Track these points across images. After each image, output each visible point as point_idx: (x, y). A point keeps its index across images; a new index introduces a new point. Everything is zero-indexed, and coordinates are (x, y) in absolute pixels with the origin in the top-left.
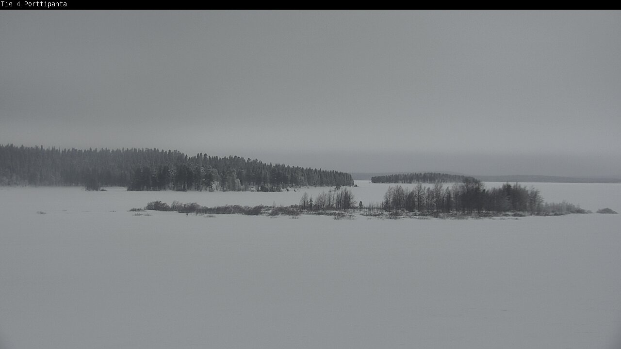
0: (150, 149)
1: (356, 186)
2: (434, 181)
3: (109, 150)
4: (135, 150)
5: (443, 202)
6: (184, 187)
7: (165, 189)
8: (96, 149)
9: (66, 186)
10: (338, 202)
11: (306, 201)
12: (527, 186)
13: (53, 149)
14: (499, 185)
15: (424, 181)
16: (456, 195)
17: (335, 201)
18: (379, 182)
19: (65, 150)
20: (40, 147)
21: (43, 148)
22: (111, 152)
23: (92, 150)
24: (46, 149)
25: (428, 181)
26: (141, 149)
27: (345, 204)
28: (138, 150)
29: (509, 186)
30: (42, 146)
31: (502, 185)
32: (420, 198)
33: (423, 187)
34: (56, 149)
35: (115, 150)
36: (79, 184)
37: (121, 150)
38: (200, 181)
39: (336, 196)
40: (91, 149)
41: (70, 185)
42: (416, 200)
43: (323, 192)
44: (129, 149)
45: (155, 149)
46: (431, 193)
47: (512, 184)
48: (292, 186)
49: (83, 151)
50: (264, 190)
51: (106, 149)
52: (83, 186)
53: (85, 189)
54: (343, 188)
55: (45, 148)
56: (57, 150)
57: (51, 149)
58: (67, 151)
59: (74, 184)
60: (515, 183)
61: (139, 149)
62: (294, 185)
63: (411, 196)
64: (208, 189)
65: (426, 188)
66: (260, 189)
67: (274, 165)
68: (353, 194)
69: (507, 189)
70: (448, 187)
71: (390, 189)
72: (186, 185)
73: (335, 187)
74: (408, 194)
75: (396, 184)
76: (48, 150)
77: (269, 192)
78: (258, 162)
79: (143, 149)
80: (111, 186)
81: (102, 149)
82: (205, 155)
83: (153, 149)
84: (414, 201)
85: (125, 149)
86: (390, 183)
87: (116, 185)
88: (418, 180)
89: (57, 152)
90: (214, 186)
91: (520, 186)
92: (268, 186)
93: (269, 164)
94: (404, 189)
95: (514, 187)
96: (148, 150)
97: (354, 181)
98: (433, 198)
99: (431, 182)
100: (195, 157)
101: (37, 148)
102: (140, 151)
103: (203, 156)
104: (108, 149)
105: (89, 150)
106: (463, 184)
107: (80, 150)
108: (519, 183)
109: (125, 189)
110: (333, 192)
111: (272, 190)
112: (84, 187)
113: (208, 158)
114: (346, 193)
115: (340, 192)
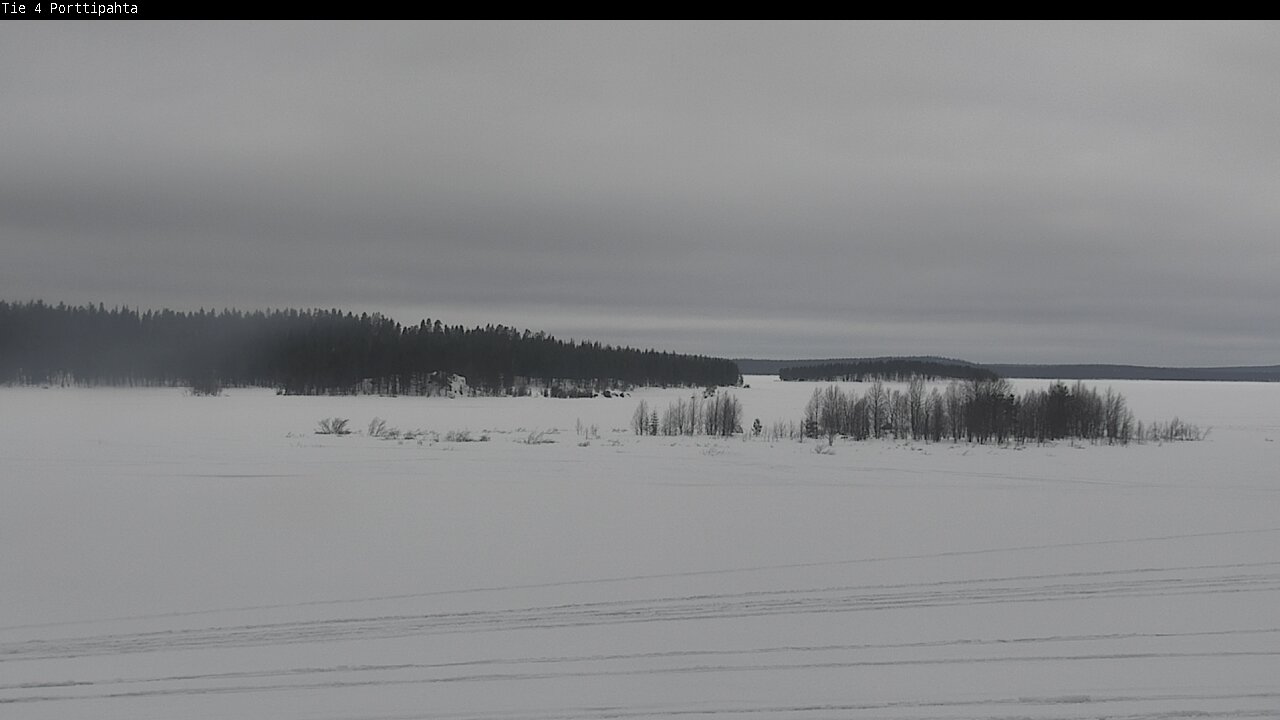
0: (324, 310)
1: (748, 386)
2: (909, 376)
3: (240, 312)
4: (294, 312)
5: (927, 420)
6: (394, 387)
7: (354, 393)
8: (213, 310)
9: (152, 386)
10: (711, 420)
11: (644, 418)
12: (1100, 388)
13: (125, 310)
14: (1043, 386)
15: (888, 378)
16: (954, 404)
17: (704, 418)
18: (795, 379)
19: (150, 311)
20: (98, 307)
21: (105, 307)
22: (243, 316)
23: (206, 313)
24: (109, 312)
25: (897, 378)
26: (305, 311)
27: (724, 422)
28: (299, 313)
29: (1063, 390)
30: (102, 304)
31: (1048, 386)
32: (878, 411)
33: (885, 390)
34: (131, 310)
35: (252, 312)
36: (178, 383)
37: (264, 312)
38: (426, 376)
39: (705, 407)
40: (202, 311)
41: (160, 384)
42: (871, 415)
43: (680, 400)
44: (282, 310)
45: (334, 310)
46: (900, 402)
47: (1069, 384)
48: (615, 387)
49: (186, 315)
50: (557, 393)
51: (234, 310)
52: (186, 386)
53: (189, 393)
54: (720, 391)
55: (109, 309)
56: (133, 312)
57: (120, 311)
58: (153, 313)
59: (166, 382)
60: (1076, 381)
61: (301, 310)
62: (620, 384)
63: (860, 407)
64: (443, 392)
65: (892, 392)
66: (549, 393)
67: (578, 343)
68: (741, 401)
69: (1059, 394)
70: (936, 389)
71: (817, 393)
72: (398, 385)
73: (705, 389)
74: (855, 403)
75: (830, 383)
76: (114, 312)
77: (568, 399)
78: (546, 337)
79: (309, 310)
80: (244, 387)
81: (226, 310)
82: (438, 322)
83: (330, 311)
84: (866, 419)
85: (273, 311)
86: (817, 380)
87: (253, 384)
88: (875, 376)
89: (133, 316)
90: (455, 385)
91: (1083, 389)
92: (568, 386)
93: (568, 342)
94: (847, 393)
95: (1073, 390)
96: (320, 311)
97: (744, 376)
98: (906, 412)
99: (901, 379)
100: (416, 327)
101: (92, 307)
102: (302, 314)
103: (433, 325)
104: (237, 311)
105: (198, 312)
106: (969, 383)
107: (181, 311)
108: (1083, 381)
109: (272, 392)
110: (699, 401)
111: (573, 395)
112: (187, 389)
113: (443, 327)
114: (728, 401)
115: (714, 399)
